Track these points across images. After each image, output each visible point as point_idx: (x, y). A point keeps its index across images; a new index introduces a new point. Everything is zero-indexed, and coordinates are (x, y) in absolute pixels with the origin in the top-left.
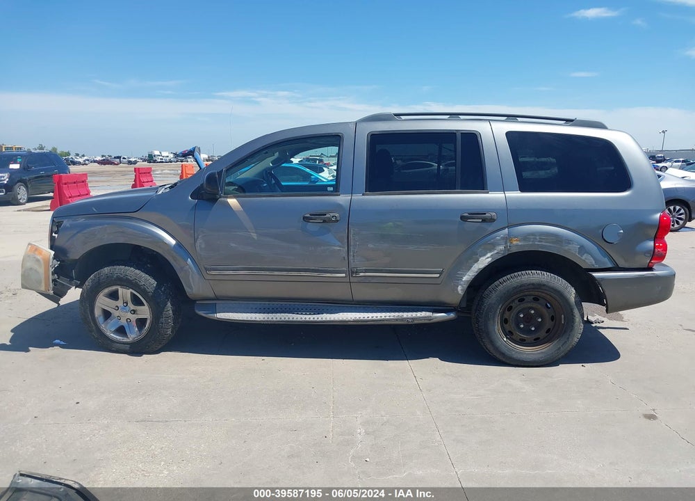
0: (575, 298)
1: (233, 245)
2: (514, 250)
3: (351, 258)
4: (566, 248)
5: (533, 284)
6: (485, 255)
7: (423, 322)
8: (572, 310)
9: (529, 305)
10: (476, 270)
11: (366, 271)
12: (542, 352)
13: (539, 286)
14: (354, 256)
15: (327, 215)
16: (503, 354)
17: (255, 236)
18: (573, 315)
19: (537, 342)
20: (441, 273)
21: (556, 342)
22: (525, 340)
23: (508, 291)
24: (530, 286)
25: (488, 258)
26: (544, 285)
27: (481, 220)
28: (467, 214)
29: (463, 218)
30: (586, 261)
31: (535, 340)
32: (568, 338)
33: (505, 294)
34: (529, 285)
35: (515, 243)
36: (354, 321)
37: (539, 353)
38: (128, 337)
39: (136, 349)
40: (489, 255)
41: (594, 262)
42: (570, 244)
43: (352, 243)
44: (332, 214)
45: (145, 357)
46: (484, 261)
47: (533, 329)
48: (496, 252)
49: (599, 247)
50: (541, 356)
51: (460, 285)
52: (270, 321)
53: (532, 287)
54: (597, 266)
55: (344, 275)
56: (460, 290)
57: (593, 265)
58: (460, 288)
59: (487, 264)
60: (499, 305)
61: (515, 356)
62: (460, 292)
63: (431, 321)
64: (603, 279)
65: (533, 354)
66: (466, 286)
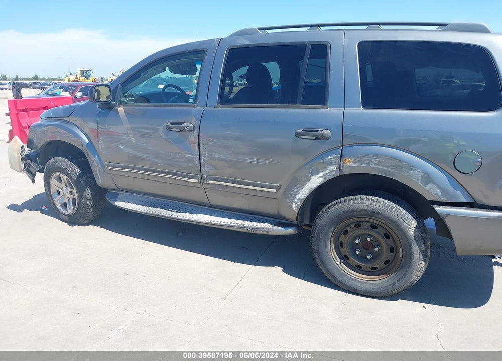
0: (415, 231)
1: (120, 147)
2: (346, 172)
3: (202, 166)
4: (407, 174)
5: (366, 210)
6: (317, 174)
7: (261, 232)
8: (410, 245)
9: (366, 232)
10: (309, 189)
11: (215, 179)
12: (376, 284)
13: (373, 213)
14: (204, 165)
15: (183, 125)
16: (334, 277)
17: (133, 140)
18: (410, 249)
19: (374, 271)
20: (278, 189)
21: (391, 276)
22: (362, 268)
23: (339, 215)
24: (362, 213)
25: (320, 177)
26: (378, 213)
27: (314, 138)
28: (300, 131)
29: (297, 135)
30: (431, 192)
31: (372, 269)
32: (404, 275)
33: (336, 216)
34: (361, 211)
35: (348, 164)
36: (206, 223)
37: (373, 284)
38: (67, 210)
39: (72, 221)
40: (321, 174)
41: (440, 194)
42: (411, 170)
43: (202, 152)
44: (186, 124)
45: (77, 227)
46: (316, 181)
47: (369, 257)
48: (327, 172)
49: (450, 177)
50: (374, 287)
51: (295, 202)
52: (148, 213)
53: (365, 213)
54: (444, 199)
55: (197, 181)
56: (295, 207)
57: (440, 198)
58: (294, 205)
59: (319, 184)
60: (331, 227)
61: (347, 281)
62: (295, 209)
63: (269, 233)
64: (447, 215)
65: (367, 283)
66: (300, 204)
